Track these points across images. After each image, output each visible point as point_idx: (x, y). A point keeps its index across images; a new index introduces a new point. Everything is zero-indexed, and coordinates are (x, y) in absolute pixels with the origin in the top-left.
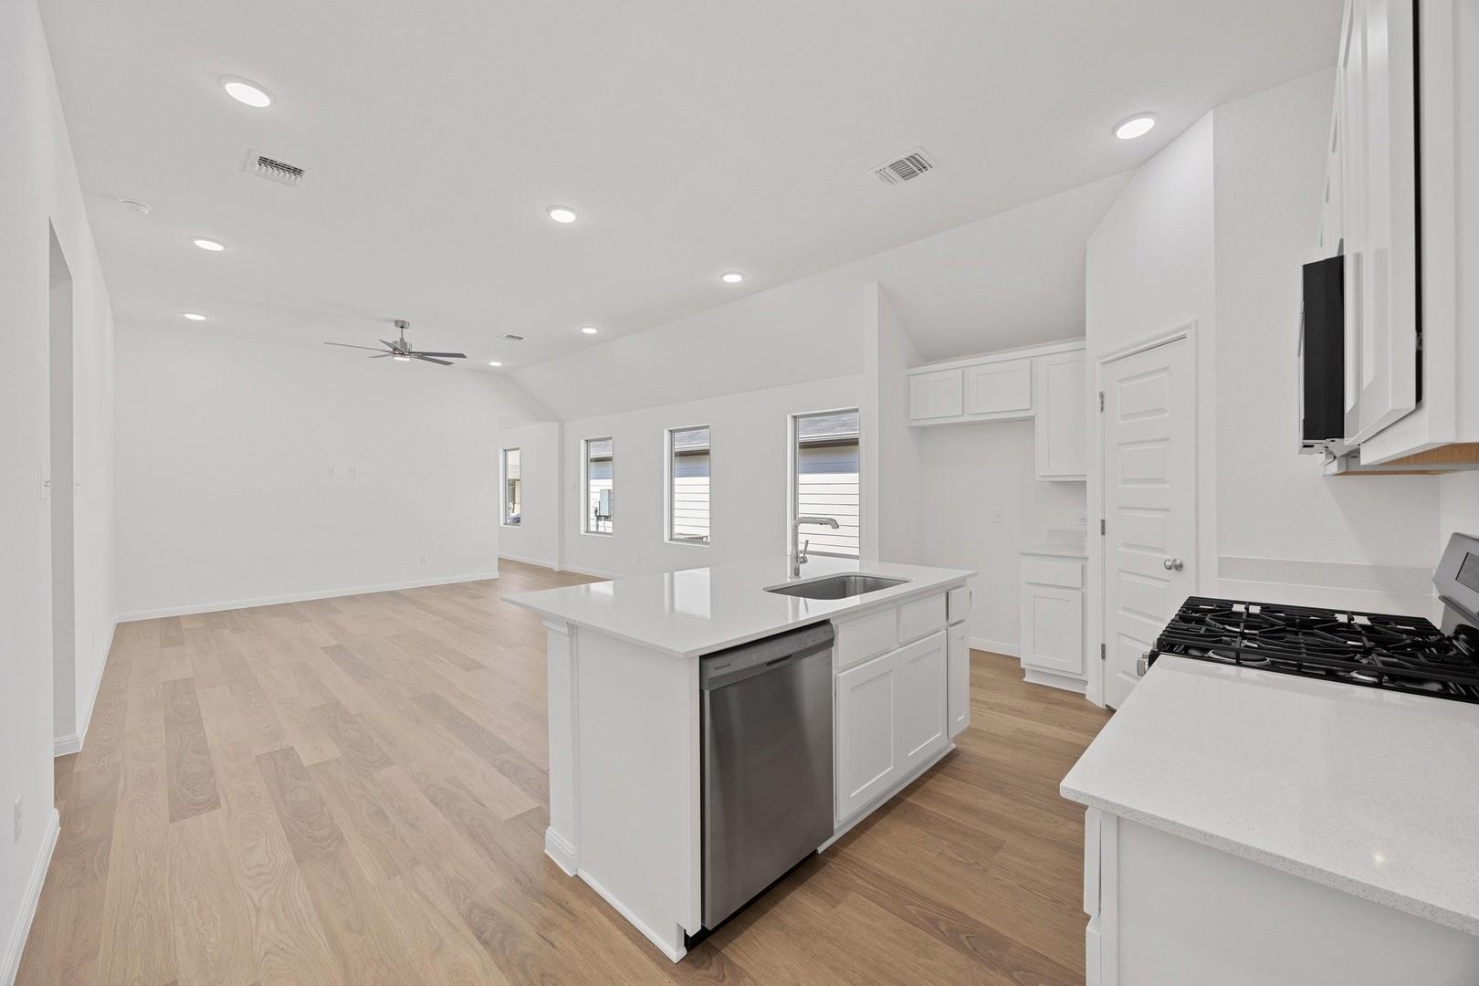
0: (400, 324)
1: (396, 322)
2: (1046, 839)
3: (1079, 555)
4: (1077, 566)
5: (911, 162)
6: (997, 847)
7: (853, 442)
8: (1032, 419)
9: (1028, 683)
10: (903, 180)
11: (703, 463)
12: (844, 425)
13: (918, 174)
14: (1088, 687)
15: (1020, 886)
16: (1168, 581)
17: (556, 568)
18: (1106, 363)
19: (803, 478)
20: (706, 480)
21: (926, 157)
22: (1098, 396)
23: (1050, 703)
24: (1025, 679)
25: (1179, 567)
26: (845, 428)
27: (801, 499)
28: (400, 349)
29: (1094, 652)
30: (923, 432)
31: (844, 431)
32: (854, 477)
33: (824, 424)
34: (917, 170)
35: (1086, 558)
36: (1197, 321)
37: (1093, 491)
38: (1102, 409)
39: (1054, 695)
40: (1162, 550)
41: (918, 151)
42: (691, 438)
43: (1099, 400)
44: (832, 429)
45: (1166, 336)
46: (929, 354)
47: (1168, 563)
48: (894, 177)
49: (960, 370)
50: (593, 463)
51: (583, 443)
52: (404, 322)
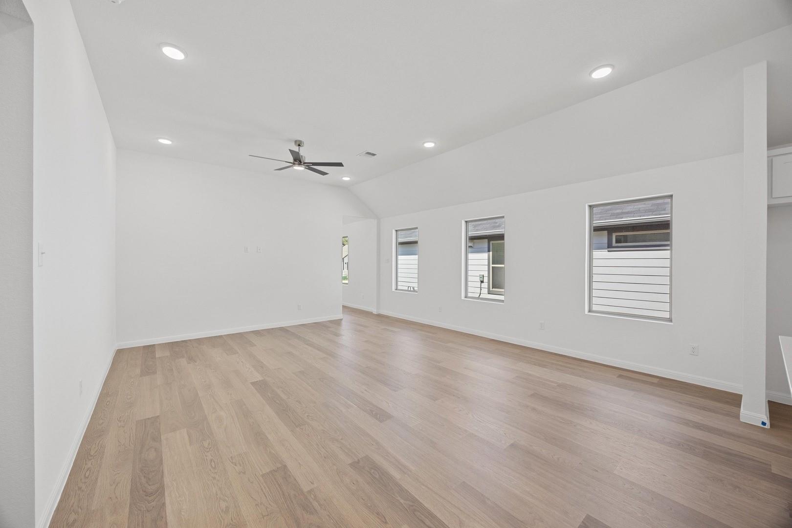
0: (298, 143)
1: (296, 142)
17: (375, 312)
28: (298, 160)
50: (400, 245)
51: (394, 232)
52: (301, 141)
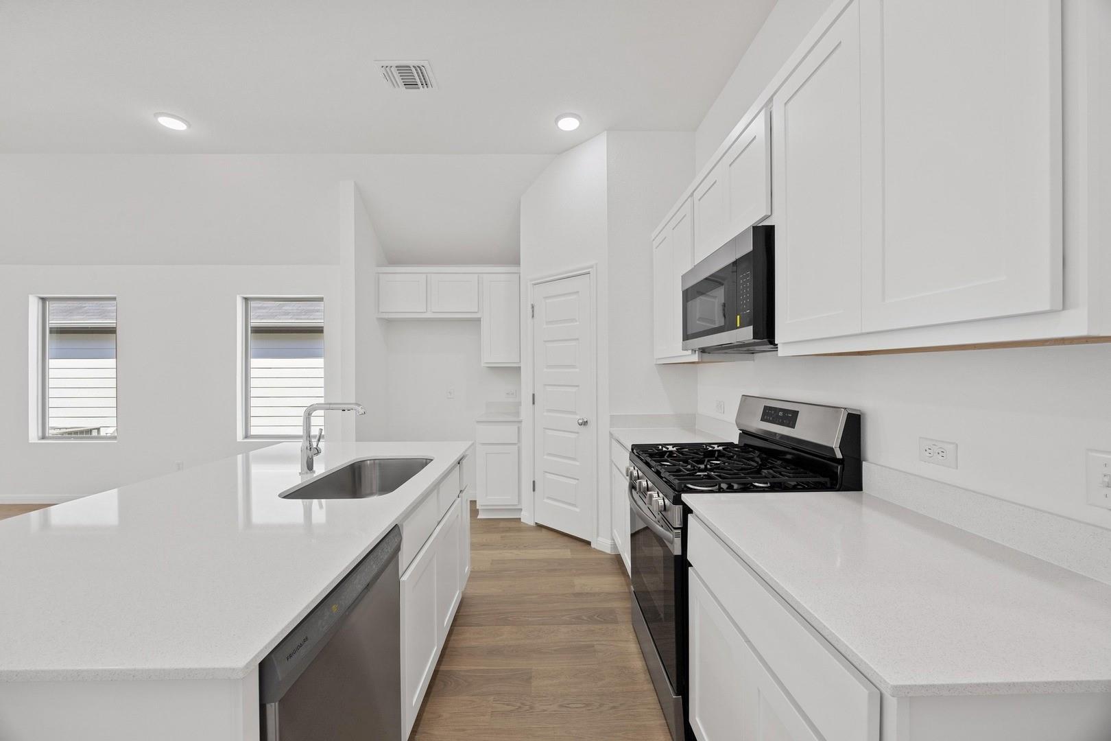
2: (555, 650)
3: (516, 419)
4: (514, 428)
5: (416, 70)
6: (527, 677)
7: (319, 330)
8: (479, 320)
9: (481, 519)
10: (404, 88)
11: (106, 342)
12: (287, 314)
13: (419, 88)
14: (522, 513)
15: (561, 706)
16: (578, 433)
18: (535, 285)
19: (255, 362)
20: (111, 362)
21: (430, 75)
22: (530, 307)
23: (503, 532)
24: (479, 517)
25: (585, 423)
26: (290, 317)
27: (253, 383)
29: (526, 486)
30: (389, 323)
31: (286, 319)
32: (319, 362)
33: (264, 311)
34: (419, 83)
35: (520, 422)
36: (597, 264)
37: (525, 374)
38: (533, 316)
39: (502, 524)
40: (574, 413)
41: (425, 63)
42: (70, 312)
43: (531, 310)
44: (273, 317)
45: (571, 272)
46: (394, 258)
47: (580, 421)
48: (397, 79)
49: (424, 276)
